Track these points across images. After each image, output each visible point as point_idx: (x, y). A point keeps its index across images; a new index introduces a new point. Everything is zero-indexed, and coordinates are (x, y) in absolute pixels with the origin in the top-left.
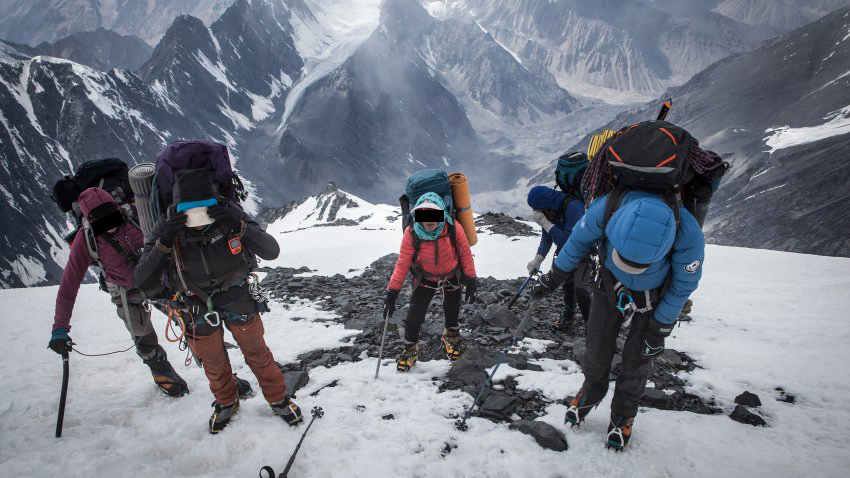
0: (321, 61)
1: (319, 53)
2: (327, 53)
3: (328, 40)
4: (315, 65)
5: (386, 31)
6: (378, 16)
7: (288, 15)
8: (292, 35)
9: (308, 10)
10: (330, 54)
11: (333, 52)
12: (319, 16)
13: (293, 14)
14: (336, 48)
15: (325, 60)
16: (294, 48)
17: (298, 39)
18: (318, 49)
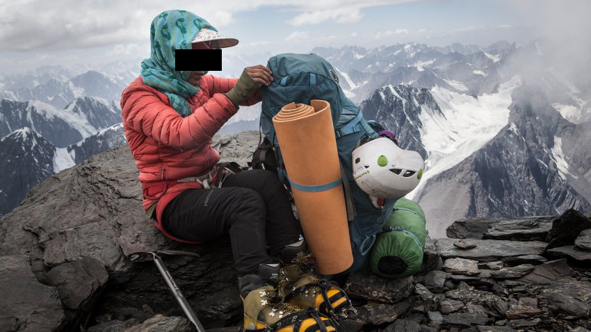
0: (445, 155)
1: (444, 147)
2: (451, 148)
3: (454, 136)
4: (439, 158)
5: (515, 129)
6: (508, 116)
7: (419, 110)
8: (419, 129)
9: (437, 108)
10: (455, 150)
11: (458, 147)
12: (447, 112)
13: (423, 110)
14: (462, 144)
15: (449, 155)
16: (420, 141)
17: (425, 133)
18: (444, 144)
